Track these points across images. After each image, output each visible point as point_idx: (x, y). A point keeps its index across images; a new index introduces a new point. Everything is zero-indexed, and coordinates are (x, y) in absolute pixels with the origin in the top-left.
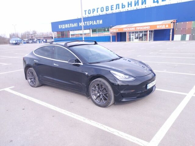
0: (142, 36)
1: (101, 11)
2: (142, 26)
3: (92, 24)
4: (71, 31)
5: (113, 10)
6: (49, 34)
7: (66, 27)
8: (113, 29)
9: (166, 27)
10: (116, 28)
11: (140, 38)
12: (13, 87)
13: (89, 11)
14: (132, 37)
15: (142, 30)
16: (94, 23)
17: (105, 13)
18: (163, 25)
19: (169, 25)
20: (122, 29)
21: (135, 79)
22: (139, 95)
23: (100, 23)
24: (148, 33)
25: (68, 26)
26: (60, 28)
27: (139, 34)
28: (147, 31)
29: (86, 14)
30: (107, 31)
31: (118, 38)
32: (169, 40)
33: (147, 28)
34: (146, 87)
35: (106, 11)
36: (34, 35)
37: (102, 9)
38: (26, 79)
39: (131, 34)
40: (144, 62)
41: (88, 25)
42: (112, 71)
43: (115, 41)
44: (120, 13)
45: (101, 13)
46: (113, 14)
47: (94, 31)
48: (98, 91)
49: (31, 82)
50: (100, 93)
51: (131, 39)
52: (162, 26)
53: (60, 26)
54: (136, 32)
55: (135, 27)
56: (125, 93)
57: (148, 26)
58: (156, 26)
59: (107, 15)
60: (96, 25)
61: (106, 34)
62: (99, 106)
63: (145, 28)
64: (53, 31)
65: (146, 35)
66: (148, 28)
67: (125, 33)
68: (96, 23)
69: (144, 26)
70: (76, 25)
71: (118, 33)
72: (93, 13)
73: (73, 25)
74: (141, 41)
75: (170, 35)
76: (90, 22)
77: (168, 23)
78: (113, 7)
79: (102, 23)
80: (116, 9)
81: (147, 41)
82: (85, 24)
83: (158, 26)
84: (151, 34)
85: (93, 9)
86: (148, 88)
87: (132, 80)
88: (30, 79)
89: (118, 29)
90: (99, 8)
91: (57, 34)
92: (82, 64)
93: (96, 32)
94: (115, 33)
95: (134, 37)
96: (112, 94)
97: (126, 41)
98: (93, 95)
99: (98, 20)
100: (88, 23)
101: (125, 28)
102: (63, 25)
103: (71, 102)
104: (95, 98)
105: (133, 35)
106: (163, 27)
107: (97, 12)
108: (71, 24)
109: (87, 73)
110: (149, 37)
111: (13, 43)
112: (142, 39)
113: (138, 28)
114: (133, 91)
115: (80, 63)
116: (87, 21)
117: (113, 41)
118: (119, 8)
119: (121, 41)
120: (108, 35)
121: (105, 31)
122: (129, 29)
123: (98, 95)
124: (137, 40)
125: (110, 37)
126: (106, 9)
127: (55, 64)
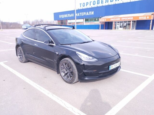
0: (126, 25)
1: (93, 4)
2: (126, 17)
3: (85, 14)
4: (69, 20)
5: (103, 3)
6: (52, 22)
7: (65, 17)
8: (102, 19)
9: (147, 18)
10: (105, 18)
11: (124, 27)
12: (7, 61)
13: (84, 4)
14: (117, 26)
15: (126, 20)
16: (87, 14)
17: (96, 5)
18: (145, 17)
19: (150, 17)
20: (110, 19)
21: (98, 60)
22: (101, 75)
23: (92, 14)
24: (132, 23)
25: (67, 16)
26: (60, 17)
27: (123, 23)
28: (130, 21)
29: (81, 7)
30: (97, 21)
31: (106, 26)
32: (149, 29)
33: (130, 19)
34: (109, 68)
35: (98, 4)
36: (41, 22)
37: (94, 2)
38: (17, 56)
39: (117, 24)
40: (112, 45)
41: (82, 15)
42: (77, 52)
43: (103, 29)
44: (109, 6)
45: (93, 6)
46: (103, 6)
47: (87, 20)
48: (66, 69)
49: (20, 58)
50: (68, 71)
51: (117, 28)
52: (143, 17)
53: (61, 16)
54: (121, 22)
55: (121, 18)
56: (89, 72)
57: (132, 17)
58: (139, 17)
59: (98, 7)
60: (89, 15)
61: (96, 23)
62: (66, 82)
63: (129, 19)
64: (55, 19)
65: (129, 24)
66: (132, 19)
67: (112, 23)
68: (89, 13)
69: (128, 17)
70: (72, 15)
71: (106, 23)
72: (87, 6)
73: (70, 15)
74: (124, 29)
75: (150, 25)
76: (84, 13)
77: (149, 15)
78: (103, 1)
79: (93, 14)
80: (106, 2)
81: (130, 29)
82: (80, 14)
83: (140, 17)
84: (134, 24)
85: (87, 3)
86: (111, 69)
87: (95, 61)
88: (20, 56)
89: (106, 19)
90: (91, 2)
91: (58, 22)
92: (54, 45)
93: (88, 21)
94: (104, 22)
95: (119, 26)
96: (76, 72)
97: (112, 29)
98: (62, 72)
99: (90, 11)
100: (82, 14)
101: (112, 18)
102: (63, 15)
103: (44, 77)
104: (64, 75)
105: (119, 24)
106: (145, 18)
107: (90, 5)
108: (69, 15)
109: (57, 53)
110: (132, 26)
111: (24, 28)
112: (126, 27)
113: (123, 19)
114: (95, 71)
115: (54, 44)
116: (81, 13)
117: (101, 29)
118: (108, 2)
119: (108, 29)
120: (98, 24)
121: (95, 20)
122: (115, 19)
123: (66, 72)
124: (122, 29)
125: (99, 25)
126: (98, 2)
127: (35, 44)
